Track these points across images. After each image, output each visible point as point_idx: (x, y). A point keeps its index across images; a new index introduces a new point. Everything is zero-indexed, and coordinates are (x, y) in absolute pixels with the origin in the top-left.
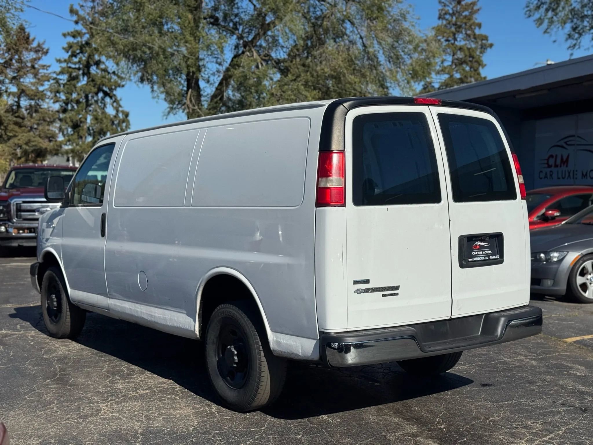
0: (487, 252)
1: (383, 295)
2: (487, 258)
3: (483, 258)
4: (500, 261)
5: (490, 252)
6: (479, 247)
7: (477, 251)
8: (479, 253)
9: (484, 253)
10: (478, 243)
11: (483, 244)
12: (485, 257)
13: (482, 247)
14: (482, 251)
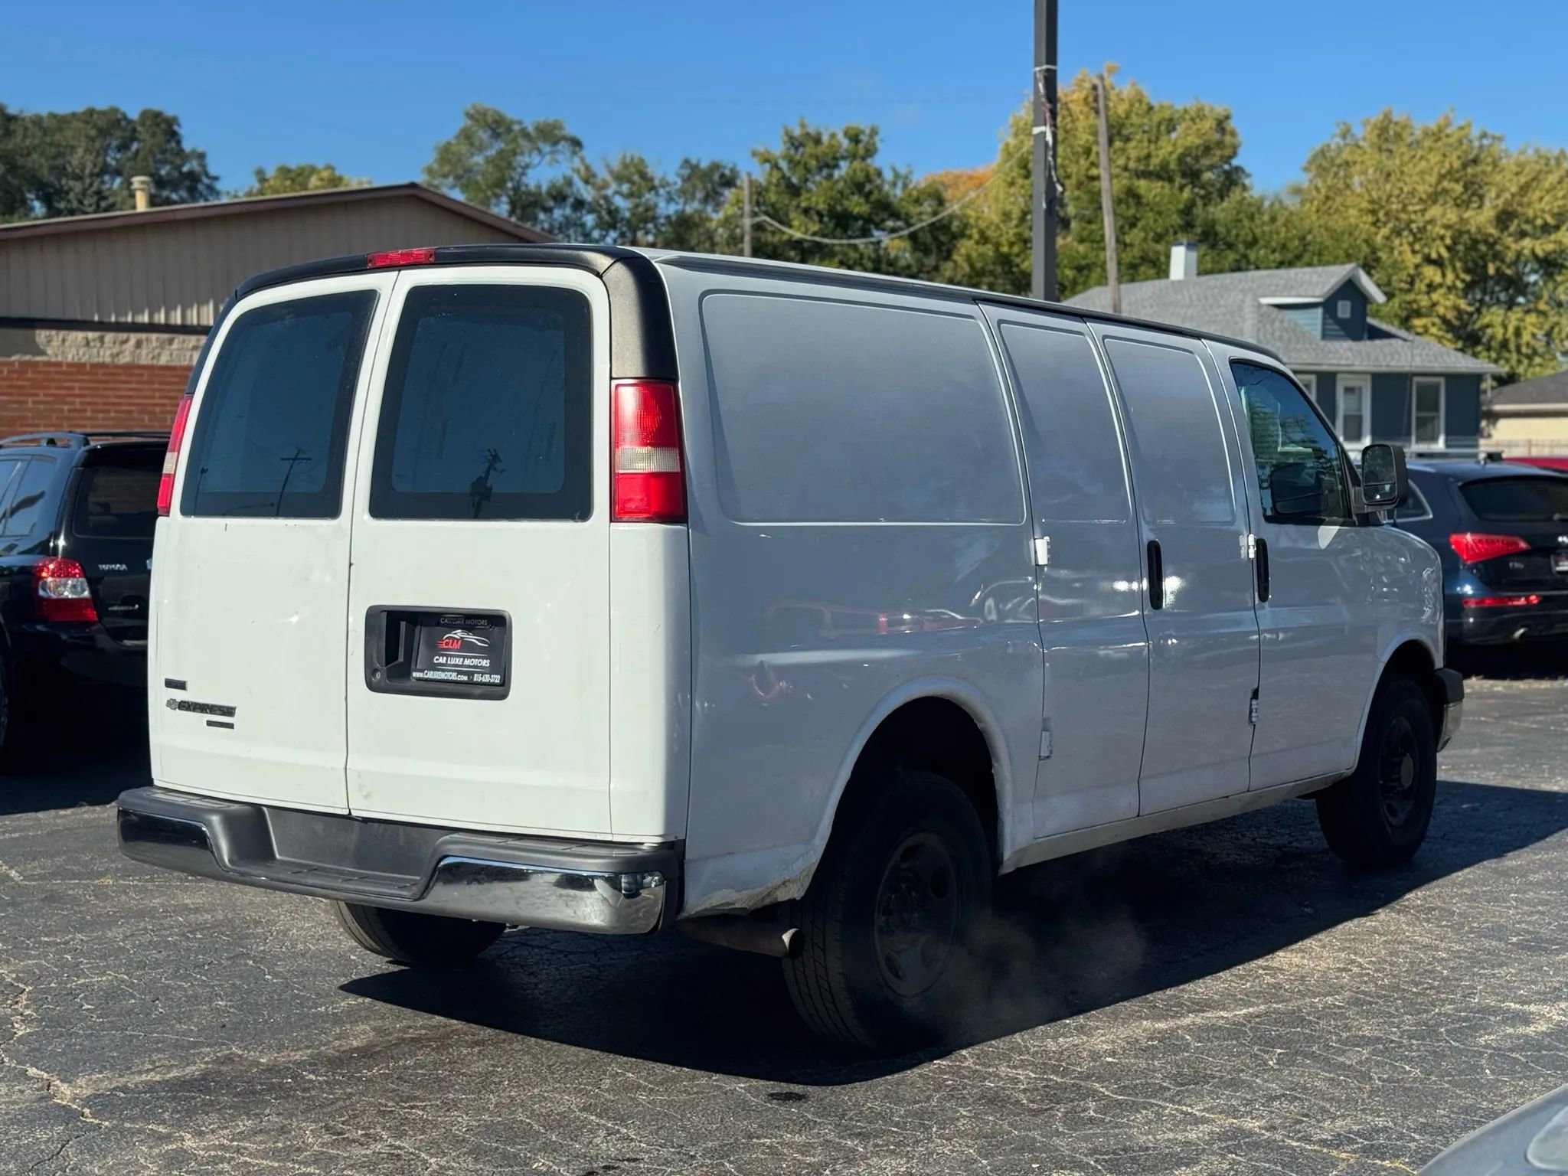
0: (476, 662)
1: (210, 723)
2: (465, 678)
3: (453, 676)
4: (499, 691)
5: (486, 663)
6: (457, 646)
7: (447, 656)
8: (453, 661)
9: (467, 662)
10: (458, 634)
11: (472, 638)
12: (460, 673)
13: (467, 647)
14: (464, 657)
